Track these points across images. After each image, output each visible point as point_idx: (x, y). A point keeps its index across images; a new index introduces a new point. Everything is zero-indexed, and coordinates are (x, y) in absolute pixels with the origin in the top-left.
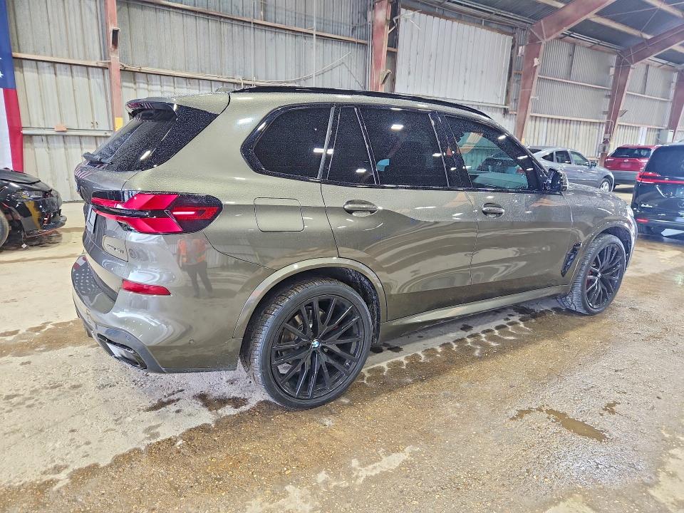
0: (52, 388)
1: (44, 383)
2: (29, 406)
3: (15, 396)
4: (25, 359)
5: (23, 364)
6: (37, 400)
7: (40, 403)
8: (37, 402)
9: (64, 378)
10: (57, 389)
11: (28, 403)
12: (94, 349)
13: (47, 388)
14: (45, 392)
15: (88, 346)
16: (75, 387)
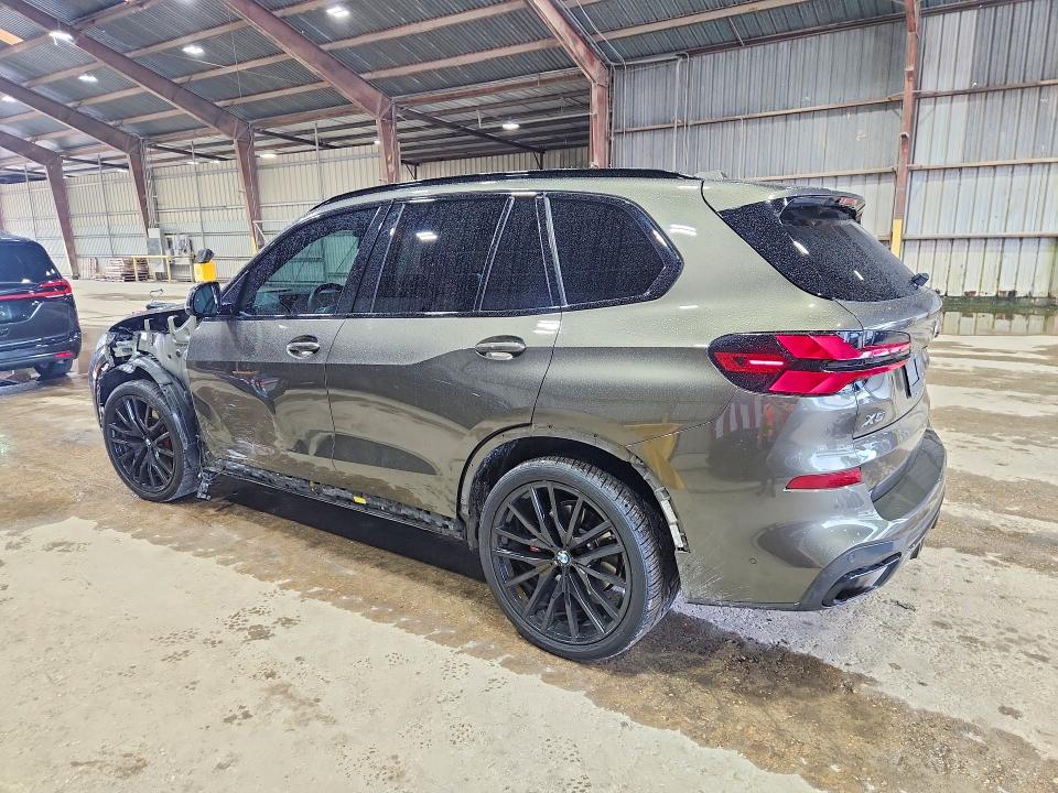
0: (975, 641)
1: (985, 655)
2: (1013, 630)
3: (1032, 656)
4: (1008, 725)
5: (1016, 714)
6: (1002, 633)
7: (997, 627)
8: (1001, 630)
9: (952, 645)
10: (968, 635)
11: (1014, 636)
12: (875, 676)
13: (983, 643)
14: (987, 640)
15: (879, 689)
16: (943, 625)
